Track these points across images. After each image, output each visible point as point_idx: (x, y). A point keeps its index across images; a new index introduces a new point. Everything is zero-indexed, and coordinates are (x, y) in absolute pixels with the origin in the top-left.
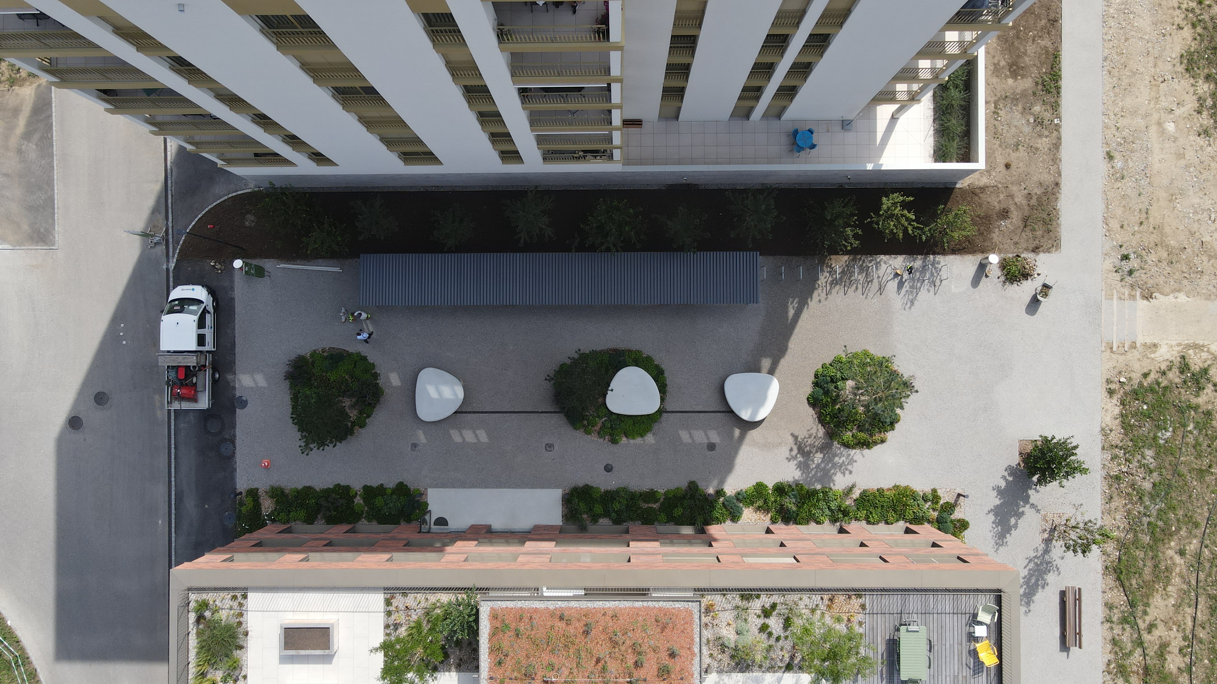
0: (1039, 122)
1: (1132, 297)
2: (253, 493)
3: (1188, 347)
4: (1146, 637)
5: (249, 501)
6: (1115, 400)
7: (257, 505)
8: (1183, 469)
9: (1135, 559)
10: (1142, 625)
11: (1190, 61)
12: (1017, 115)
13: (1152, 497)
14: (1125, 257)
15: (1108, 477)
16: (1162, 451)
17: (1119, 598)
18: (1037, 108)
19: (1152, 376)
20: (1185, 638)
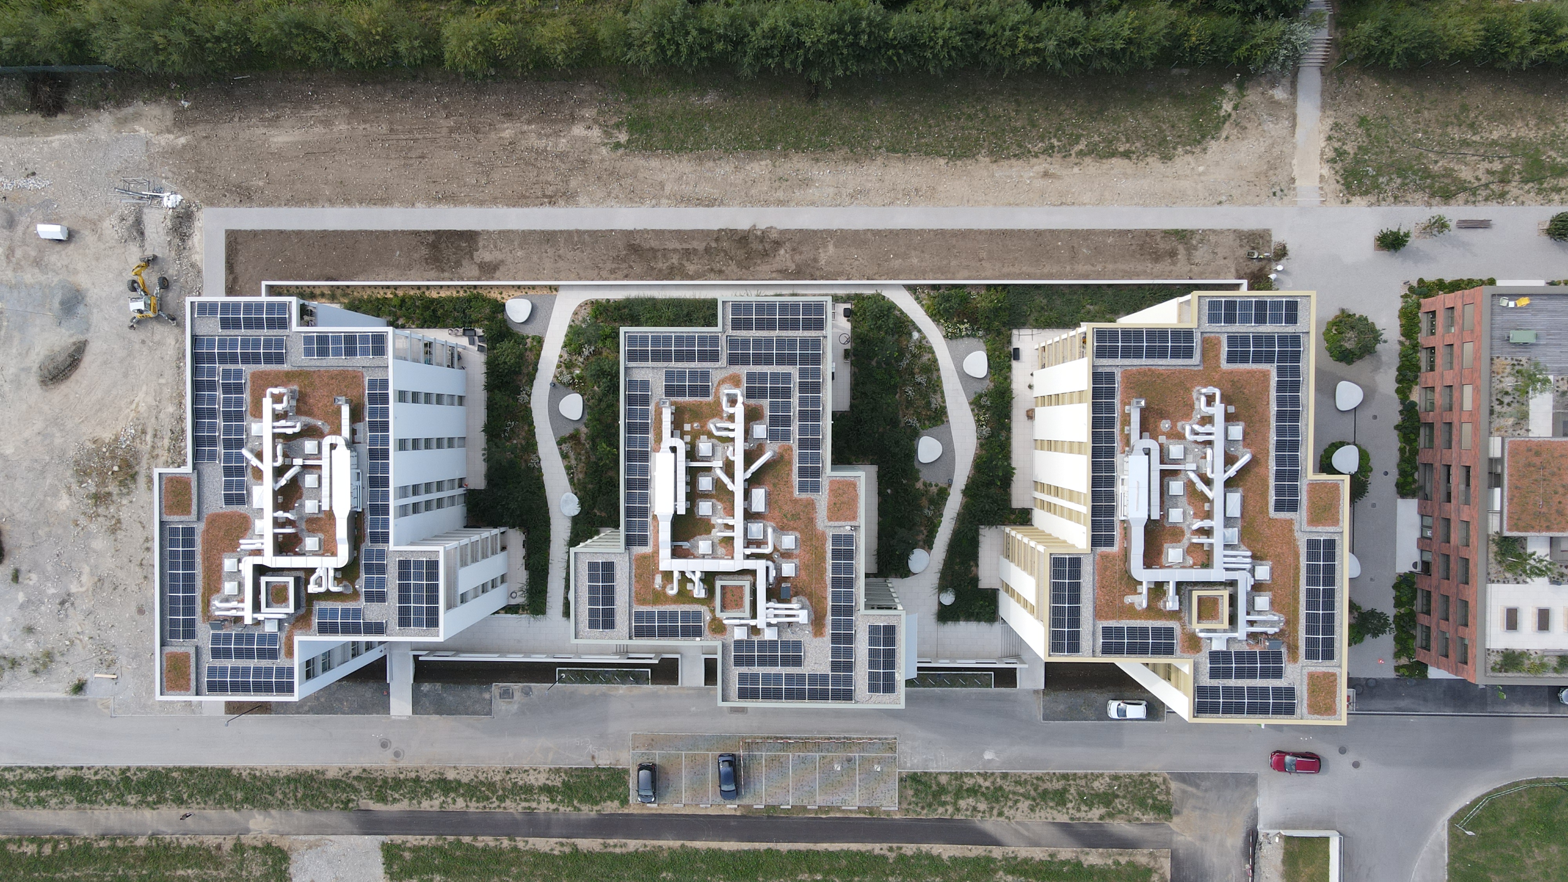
0: (1201, 241)
1: (1294, 189)
2: (1397, 669)
3: (1322, 159)
4: (1483, 181)
5: (1402, 671)
6: (1353, 199)
7: (1403, 666)
8: (1389, 161)
9: (1440, 187)
10: (1476, 184)
11: (1165, 158)
12: (1197, 253)
13: (1406, 178)
14: (1274, 194)
15: (1395, 203)
16: (1379, 172)
17: (1462, 197)
18: (1194, 242)
19: (1338, 178)
20: (1484, 160)
